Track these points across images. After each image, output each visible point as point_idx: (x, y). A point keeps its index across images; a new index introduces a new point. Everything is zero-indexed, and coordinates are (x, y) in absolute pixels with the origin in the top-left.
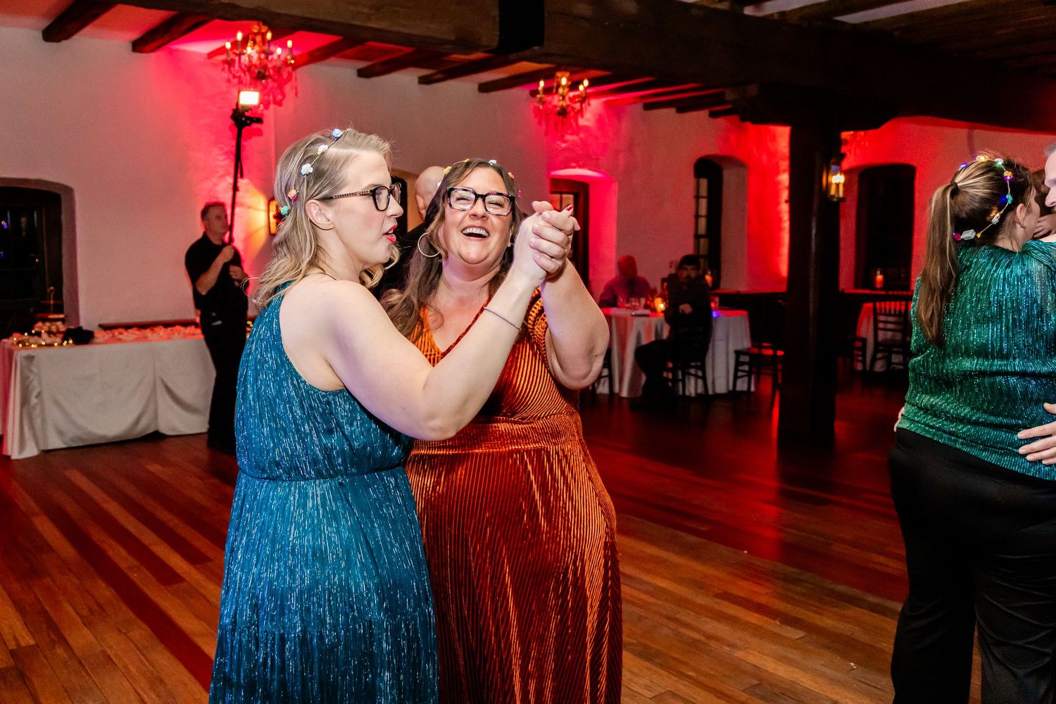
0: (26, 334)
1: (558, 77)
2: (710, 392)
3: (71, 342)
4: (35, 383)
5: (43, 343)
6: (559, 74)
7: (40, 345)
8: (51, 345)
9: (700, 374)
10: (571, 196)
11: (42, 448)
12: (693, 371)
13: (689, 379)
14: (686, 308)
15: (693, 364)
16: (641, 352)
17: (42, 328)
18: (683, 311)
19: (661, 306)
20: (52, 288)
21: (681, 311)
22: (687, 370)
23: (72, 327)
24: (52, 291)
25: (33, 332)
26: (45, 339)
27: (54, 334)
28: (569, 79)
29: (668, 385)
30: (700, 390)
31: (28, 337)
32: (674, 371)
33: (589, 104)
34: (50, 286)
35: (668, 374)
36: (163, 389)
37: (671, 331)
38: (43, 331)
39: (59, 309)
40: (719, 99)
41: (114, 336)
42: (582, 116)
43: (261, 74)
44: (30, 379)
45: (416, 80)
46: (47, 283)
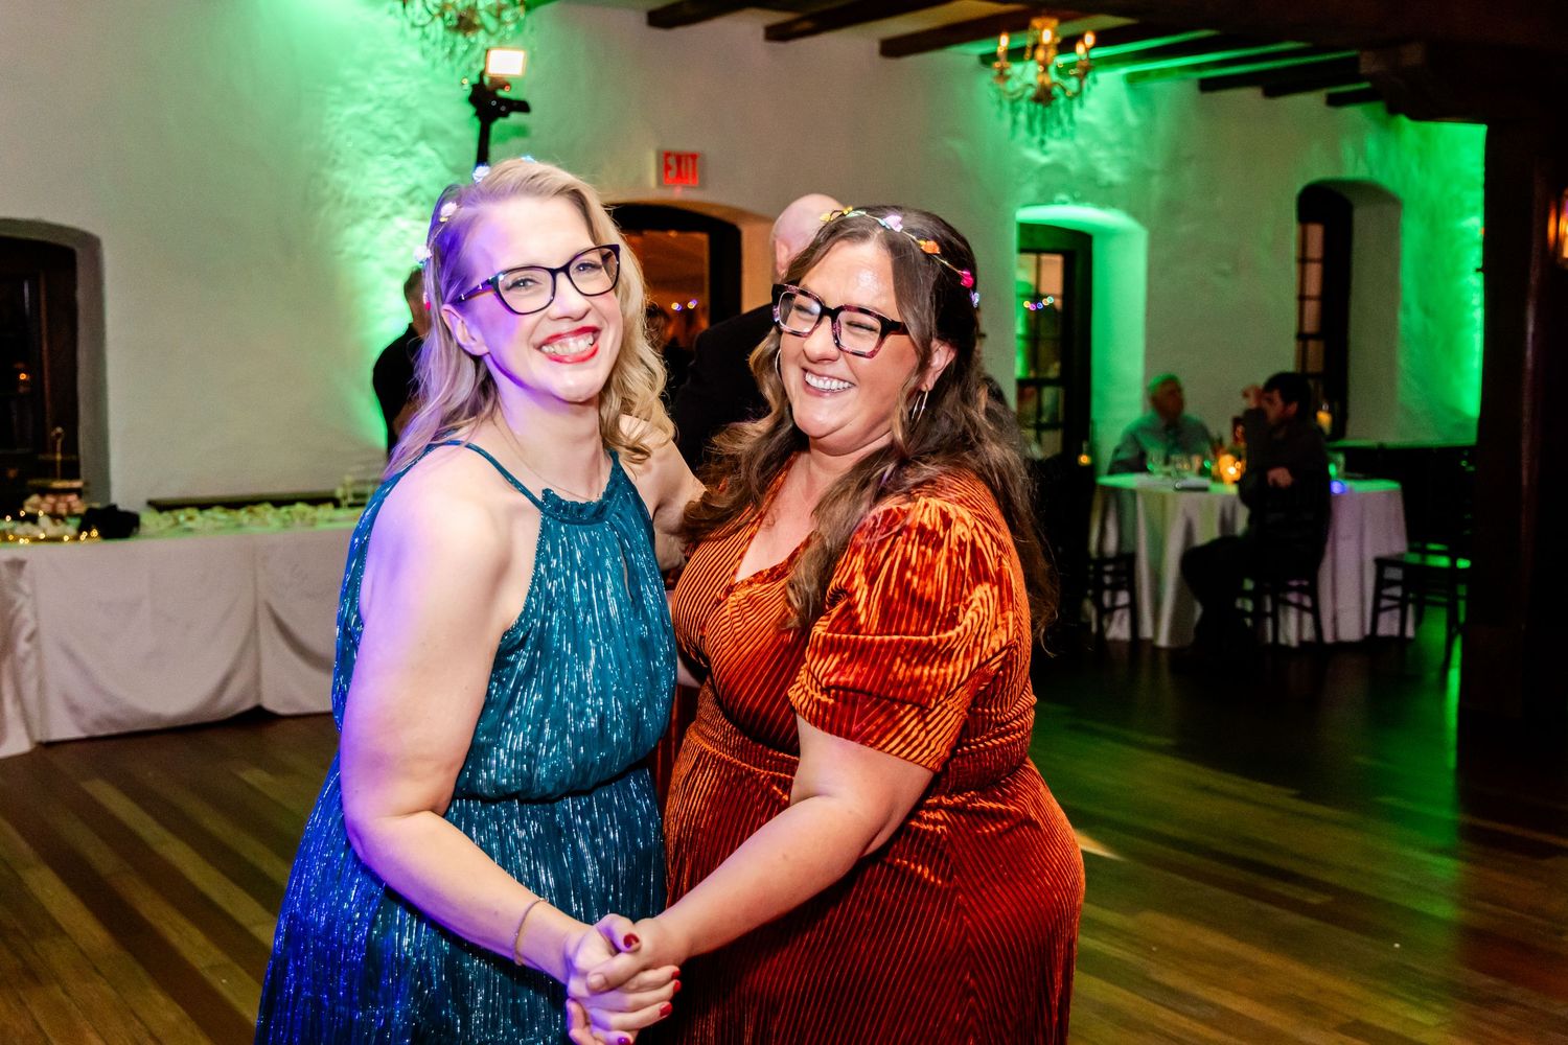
0: (8, 518)
1: (1035, 29)
2: (1328, 638)
3: (95, 533)
4: (26, 614)
5: (42, 536)
6: (1036, 23)
7: (36, 540)
8: (57, 539)
9: (1307, 602)
10: (1058, 259)
11: (38, 737)
12: (1293, 597)
13: (1286, 612)
14: (1281, 476)
15: (1294, 583)
16: (1193, 559)
17: (38, 507)
18: (1274, 481)
19: (1231, 469)
20: (59, 430)
21: (1270, 480)
22: (1281, 595)
23: (97, 505)
24: (58, 435)
25: (22, 514)
26: (46, 527)
27: (62, 518)
28: (1055, 34)
29: (1245, 624)
30: (1308, 634)
31: (12, 525)
32: (1257, 597)
33: (1095, 81)
34: (55, 426)
35: (1243, 603)
36: (272, 626)
37: (1251, 520)
38: (41, 513)
39: (71, 471)
40: (1345, 71)
41: (177, 523)
42: (1081, 105)
43: (464, 22)
44: (17, 605)
45: (761, 33)
46: (48, 420)
